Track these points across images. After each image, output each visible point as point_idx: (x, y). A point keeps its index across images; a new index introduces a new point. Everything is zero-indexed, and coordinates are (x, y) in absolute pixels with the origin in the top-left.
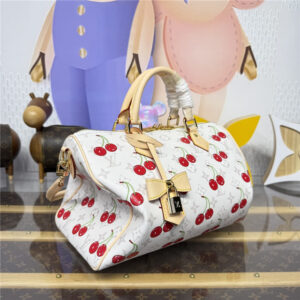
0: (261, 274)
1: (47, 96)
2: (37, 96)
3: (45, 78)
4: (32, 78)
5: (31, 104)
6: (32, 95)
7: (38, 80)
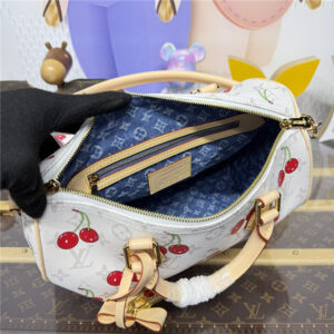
0: (300, 250)
1: (64, 45)
2: (54, 46)
3: (61, 20)
4: (47, 21)
5: (48, 57)
6: (48, 46)
7: (53, 24)
